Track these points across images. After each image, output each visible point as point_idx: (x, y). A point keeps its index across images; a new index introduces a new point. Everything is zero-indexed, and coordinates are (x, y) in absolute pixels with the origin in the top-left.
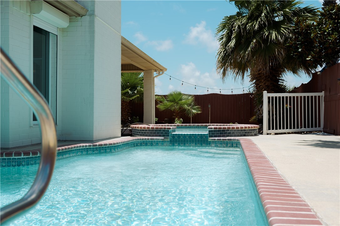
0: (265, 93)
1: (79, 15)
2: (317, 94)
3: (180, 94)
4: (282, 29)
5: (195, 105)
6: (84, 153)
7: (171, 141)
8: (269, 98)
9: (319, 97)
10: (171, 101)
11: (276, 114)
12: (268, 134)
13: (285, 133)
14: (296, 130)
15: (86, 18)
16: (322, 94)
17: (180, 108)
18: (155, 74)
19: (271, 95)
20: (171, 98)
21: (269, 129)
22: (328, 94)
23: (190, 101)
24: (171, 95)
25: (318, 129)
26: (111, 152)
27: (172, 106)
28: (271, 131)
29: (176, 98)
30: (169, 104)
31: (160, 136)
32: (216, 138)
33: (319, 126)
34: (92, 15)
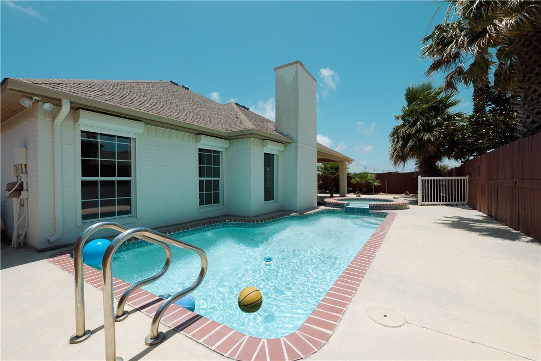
0: (419, 177)
1: (289, 143)
2: (462, 178)
3: (366, 173)
4: (435, 132)
5: (376, 180)
6: (291, 219)
7: (345, 211)
8: (423, 180)
9: (464, 180)
10: (360, 178)
11: (431, 190)
12: (421, 205)
13: (436, 205)
14: (447, 203)
15: (294, 144)
16: (467, 178)
17: (366, 182)
18: (347, 163)
19: (424, 178)
20: (360, 176)
21: (423, 201)
22: (471, 178)
23: (373, 177)
24: (360, 174)
25: (463, 202)
26: (306, 218)
27: (361, 181)
28: (424, 203)
29: (364, 175)
30: (358, 180)
31: (339, 208)
32: (374, 211)
33: (464, 201)
34: (296, 142)
